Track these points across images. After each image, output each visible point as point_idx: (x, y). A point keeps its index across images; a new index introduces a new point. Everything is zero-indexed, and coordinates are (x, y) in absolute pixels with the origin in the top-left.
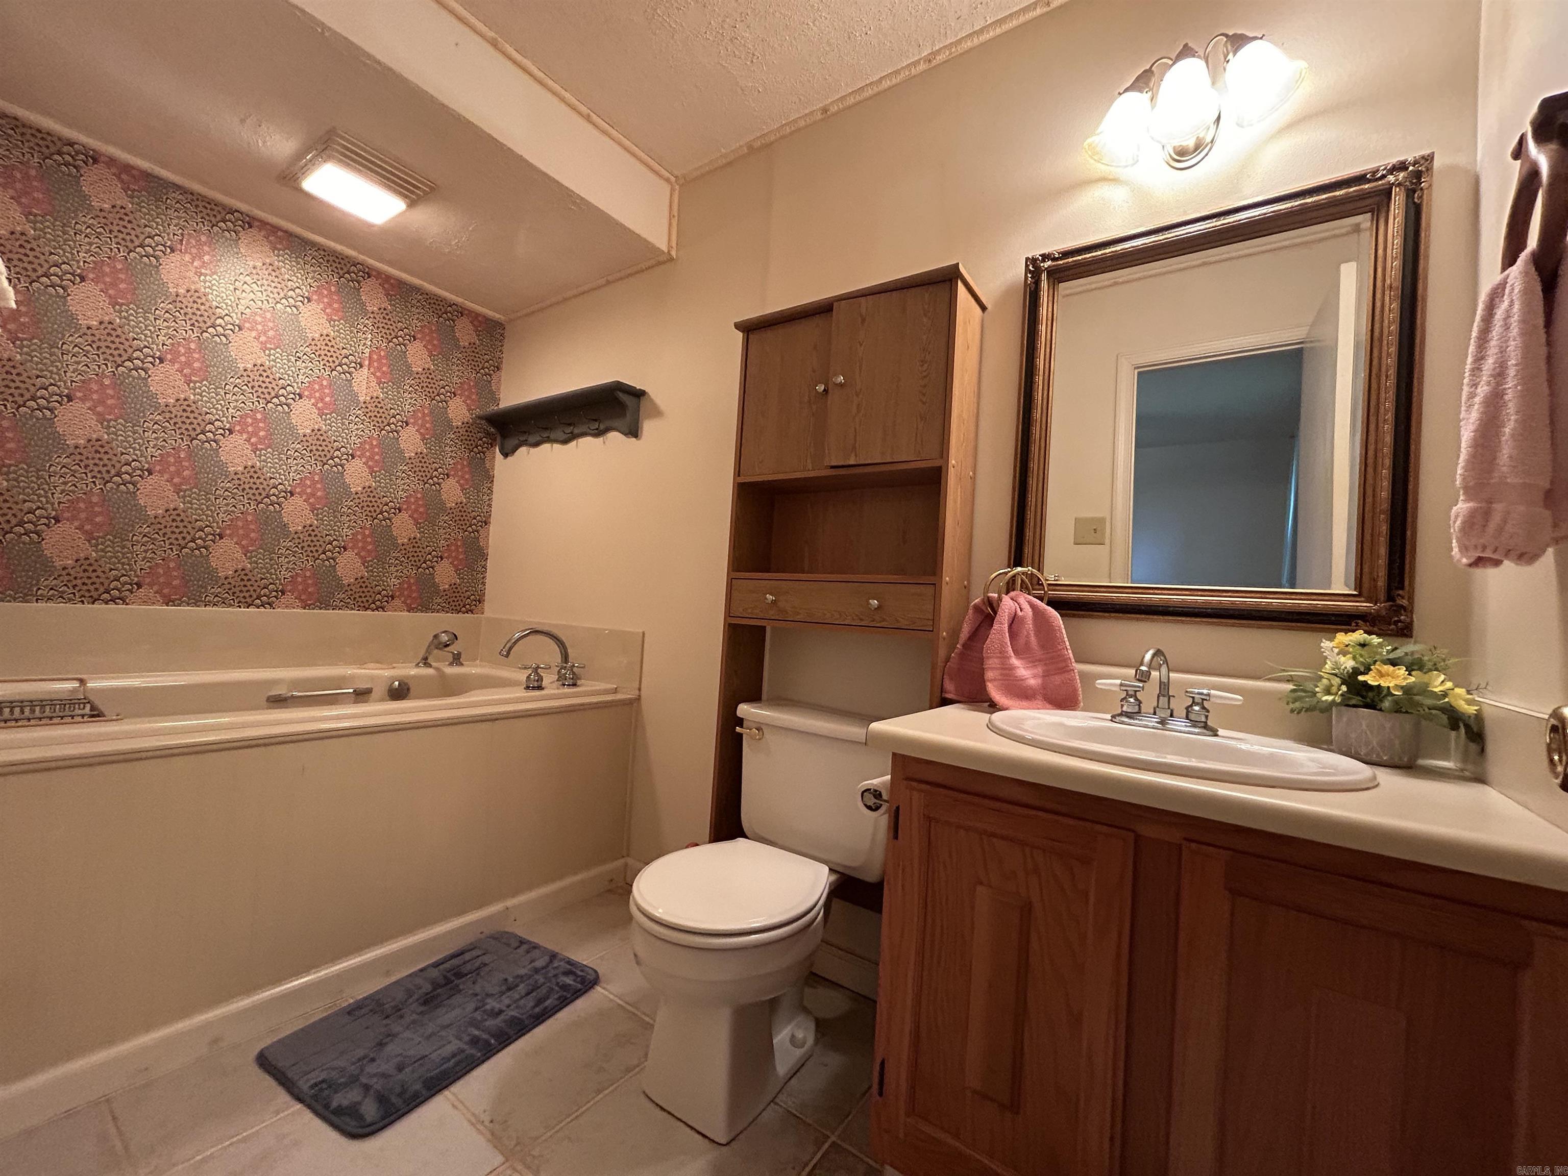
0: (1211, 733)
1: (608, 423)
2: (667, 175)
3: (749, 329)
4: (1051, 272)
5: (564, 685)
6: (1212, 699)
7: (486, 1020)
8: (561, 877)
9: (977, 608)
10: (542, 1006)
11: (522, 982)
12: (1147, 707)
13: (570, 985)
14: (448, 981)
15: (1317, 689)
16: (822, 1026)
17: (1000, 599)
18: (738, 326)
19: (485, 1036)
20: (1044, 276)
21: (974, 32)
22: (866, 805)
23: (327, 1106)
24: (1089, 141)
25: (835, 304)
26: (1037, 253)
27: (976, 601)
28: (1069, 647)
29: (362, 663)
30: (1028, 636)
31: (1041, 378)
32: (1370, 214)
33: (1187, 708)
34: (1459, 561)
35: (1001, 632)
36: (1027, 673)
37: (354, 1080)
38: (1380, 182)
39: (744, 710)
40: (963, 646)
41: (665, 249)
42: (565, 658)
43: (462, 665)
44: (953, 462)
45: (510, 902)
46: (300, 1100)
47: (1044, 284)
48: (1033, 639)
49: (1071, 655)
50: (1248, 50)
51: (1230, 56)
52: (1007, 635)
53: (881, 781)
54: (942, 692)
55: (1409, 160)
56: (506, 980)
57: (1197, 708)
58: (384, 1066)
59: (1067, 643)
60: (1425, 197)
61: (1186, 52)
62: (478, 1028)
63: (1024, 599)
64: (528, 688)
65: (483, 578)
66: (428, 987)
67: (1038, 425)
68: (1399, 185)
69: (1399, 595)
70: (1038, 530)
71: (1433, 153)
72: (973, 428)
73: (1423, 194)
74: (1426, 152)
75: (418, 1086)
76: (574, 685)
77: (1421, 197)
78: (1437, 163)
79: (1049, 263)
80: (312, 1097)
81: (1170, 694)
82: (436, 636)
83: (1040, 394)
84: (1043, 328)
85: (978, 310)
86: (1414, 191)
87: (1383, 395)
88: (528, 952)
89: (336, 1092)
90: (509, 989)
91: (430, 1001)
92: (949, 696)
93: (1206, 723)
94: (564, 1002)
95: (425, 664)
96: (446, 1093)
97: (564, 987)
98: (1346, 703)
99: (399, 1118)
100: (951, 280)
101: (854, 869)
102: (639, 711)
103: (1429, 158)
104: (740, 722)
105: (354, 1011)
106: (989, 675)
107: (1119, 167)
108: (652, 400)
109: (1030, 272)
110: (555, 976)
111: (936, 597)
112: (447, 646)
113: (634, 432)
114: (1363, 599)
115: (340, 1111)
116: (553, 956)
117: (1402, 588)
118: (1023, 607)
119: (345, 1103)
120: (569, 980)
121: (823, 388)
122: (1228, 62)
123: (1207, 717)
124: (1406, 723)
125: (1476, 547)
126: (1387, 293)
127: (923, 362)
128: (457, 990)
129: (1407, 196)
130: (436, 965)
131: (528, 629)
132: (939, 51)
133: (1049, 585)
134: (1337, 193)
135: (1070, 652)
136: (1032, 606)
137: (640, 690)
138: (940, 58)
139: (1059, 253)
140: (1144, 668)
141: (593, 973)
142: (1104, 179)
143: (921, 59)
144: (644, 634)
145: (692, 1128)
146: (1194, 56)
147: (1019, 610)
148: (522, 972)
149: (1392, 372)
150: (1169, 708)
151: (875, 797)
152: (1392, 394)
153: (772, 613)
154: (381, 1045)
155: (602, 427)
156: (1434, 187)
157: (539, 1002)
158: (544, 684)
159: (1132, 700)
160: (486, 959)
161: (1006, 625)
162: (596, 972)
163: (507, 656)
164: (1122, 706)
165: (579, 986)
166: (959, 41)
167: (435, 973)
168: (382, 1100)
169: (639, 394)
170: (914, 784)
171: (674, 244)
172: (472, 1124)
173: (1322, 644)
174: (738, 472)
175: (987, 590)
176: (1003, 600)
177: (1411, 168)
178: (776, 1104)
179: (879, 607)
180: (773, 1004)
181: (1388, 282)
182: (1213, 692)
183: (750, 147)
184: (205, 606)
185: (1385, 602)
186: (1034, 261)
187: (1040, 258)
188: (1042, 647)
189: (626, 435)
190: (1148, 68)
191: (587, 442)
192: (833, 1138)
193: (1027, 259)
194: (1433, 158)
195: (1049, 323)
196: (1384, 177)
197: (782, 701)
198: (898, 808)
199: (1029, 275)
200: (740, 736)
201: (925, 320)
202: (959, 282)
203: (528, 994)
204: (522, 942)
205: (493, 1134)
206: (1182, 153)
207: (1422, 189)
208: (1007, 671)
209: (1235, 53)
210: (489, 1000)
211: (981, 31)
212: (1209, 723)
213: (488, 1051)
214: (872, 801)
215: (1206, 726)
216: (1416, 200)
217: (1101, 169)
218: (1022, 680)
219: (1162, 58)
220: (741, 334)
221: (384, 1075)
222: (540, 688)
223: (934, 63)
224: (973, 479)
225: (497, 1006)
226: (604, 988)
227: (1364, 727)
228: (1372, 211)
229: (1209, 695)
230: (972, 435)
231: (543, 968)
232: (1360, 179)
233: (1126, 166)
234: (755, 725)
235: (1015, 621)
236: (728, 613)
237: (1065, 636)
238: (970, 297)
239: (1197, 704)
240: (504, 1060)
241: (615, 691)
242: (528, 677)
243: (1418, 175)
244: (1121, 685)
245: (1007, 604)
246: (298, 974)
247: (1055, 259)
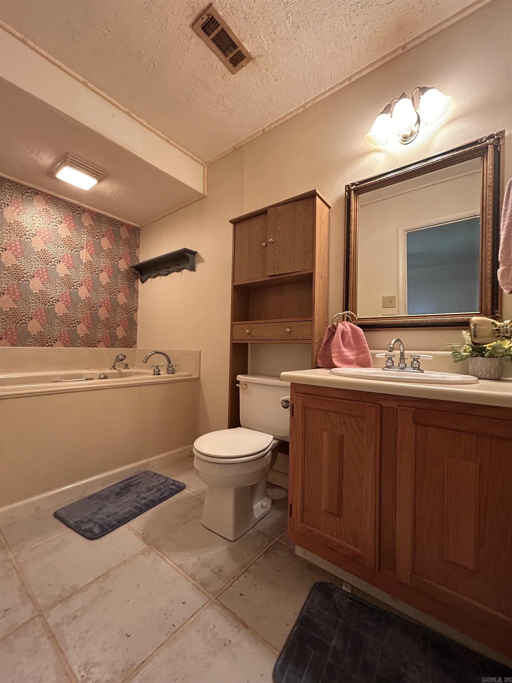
0: (420, 371)
1: (183, 266)
2: (201, 161)
3: (235, 222)
4: (355, 190)
5: (169, 373)
6: (421, 358)
7: (141, 500)
8: (170, 450)
9: (329, 329)
10: (162, 496)
11: (155, 488)
12: (396, 364)
13: (174, 489)
14: (126, 488)
15: (461, 351)
17: (337, 325)
18: (231, 221)
19: (140, 506)
20: (352, 192)
21: (321, 94)
22: (283, 406)
23: (80, 529)
24: (367, 135)
25: (268, 209)
26: (349, 183)
27: (329, 327)
28: (366, 343)
29: (88, 369)
30: (349, 339)
31: (353, 234)
32: (481, 157)
33: (411, 363)
34: (506, 292)
35: (338, 338)
36: (349, 354)
37: (90, 520)
38: (484, 144)
39: (239, 377)
40: (324, 345)
41: (202, 192)
42: (170, 363)
43: (129, 369)
44: (317, 270)
45: (150, 459)
46: (70, 527)
47: (353, 195)
48: (352, 340)
49: (367, 346)
50: (428, 93)
51: (421, 96)
52: (340, 339)
53: (288, 397)
54: (316, 364)
55: (495, 133)
56: (149, 487)
57: (415, 362)
58: (101, 515)
59: (366, 341)
60: (502, 148)
61: (403, 96)
62: (138, 503)
63: (347, 324)
64: (154, 374)
65: (136, 333)
66: (118, 490)
67: (352, 253)
68: (491, 144)
69: (496, 312)
70: (354, 296)
71: (504, 130)
72: (327, 257)
73: (501, 147)
74: (501, 130)
75: (115, 522)
76: (173, 373)
77: (500, 148)
78: (506, 134)
79: (354, 187)
80: (75, 526)
81: (405, 357)
82: (117, 356)
83: (353, 241)
84: (353, 214)
85: (327, 208)
86: (497, 146)
87: (487, 231)
88: (157, 477)
89: (84, 524)
90: (150, 490)
91: (119, 494)
92: (318, 365)
93: (419, 368)
94: (171, 495)
95: (114, 368)
96: (126, 525)
97: (171, 489)
98: (471, 356)
99: (108, 533)
100: (313, 196)
102: (200, 383)
103: (503, 132)
104: (238, 382)
105: (90, 497)
106: (333, 355)
107: (380, 145)
108: (200, 256)
109: (347, 191)
110: (168, 485)
111: (312, 326)
112: (122, 360)
113: (193, 269)
114: (482, 315)
115: (85, 530)
116: (167, 479)
117: (498, 309)
118: (347, 327)
119: (88, 527)
120: (174, 487)
121: (265, 244)
122: (420, 99)
123: (419, 365)
124: (495, 362)
126: (488, 189)
127: (304, 231)
128: (129, 491)
129: (495, 149)
130: (121, 482)
131: (153, 352)
132: (307, 103)
133: (358, 319)
134: (467, 149)
135: (367, 344)
136: (351, 327)
137: (200, 374)
138: (308, 106)
139: (358, 182)
140: (391, 346)
141: (184, 485)
142: (375, 151)
143: (301, 107)
144: (200, 351)
145: (221, 536)
146: (406, 97)
147: (345, 328)
148: (155, 484)
149: (491, 221)
150: (404, 363)
151: (286, 402)
152: (490, 230)
153: (249, 337)
154: (100, 509)
155: (180, 268)
156: (506, 144)
157: (162, 494)
158: (161, 373)
159: (390, 361)
160: (141, 480)
161: (340, 335)
162: (185, 485)
163: (146, 362)
164: (386, 364)
165: (178, 489)
166: (315, 98)
167: (121, 485)
168: (101, 526)
169: (194, 253)
170: (299, 394)
171: (206, 190)
172: (136, 535)
173: (463, 333)
174: (233, 281)
175: (333, 322)
176: (339, 325)
177: (496, 137)
178: (254, 528)
179: (290, 332)
180: (253, 489)
181: (488, 185)
182: (421, 355)
183: (234, 148)
184: (27, 346)
185: (491, 315)
186: (348, 186)
187: (351, 185)
188: (356, 343)
189: (190, 270)
190: (389, 103)
191: (174, 274)
192: (277, 539)
193: (346, 186)
194: (504, 132)
195: (355, 211)
196: (485, 141)
197: (255, 374)
198: (293, 404)
199: (347, 192)
200: (239, 387)
201: (304, 213)
202: (317, 196)
203: (157, 492)
204: (155, 474)
205: (143, 538)
206: (405, 138)
207: (500, 145)
208: (341, 353)
209: (423, 95)
210: (142, 494)
211: (324, 93)
212: (420, 368)
213: (141, 511)
214: (285, 404)
215: (419, 369)
216: (498, 150)
217: (374, 147)
218: (347, 357)
219: (393, 100)
220: (232, 225)
221: (102, 519)
222: (159, 374)
223: (306, 108)
224: (328, 278)
225: (145, 496)
226: (187, 490)
227: (480, 365)
228: (481, 156)
229: (419, 356)
230: (326, 260)
231: (164, 483)
232: (476, 143)
233: (383, 145)
234: (244, 383)
235: (343, 333)
236: (232, 339)
237: (365, 338)
238: (322, 203)
239: (415, 360)
240: (148, 514)
241: (190, 375)
242: (154, 370)
243: (498, 139)
244: (386, 355)
245: (340, 326)
246: (68, 484)
247: (356, 185)
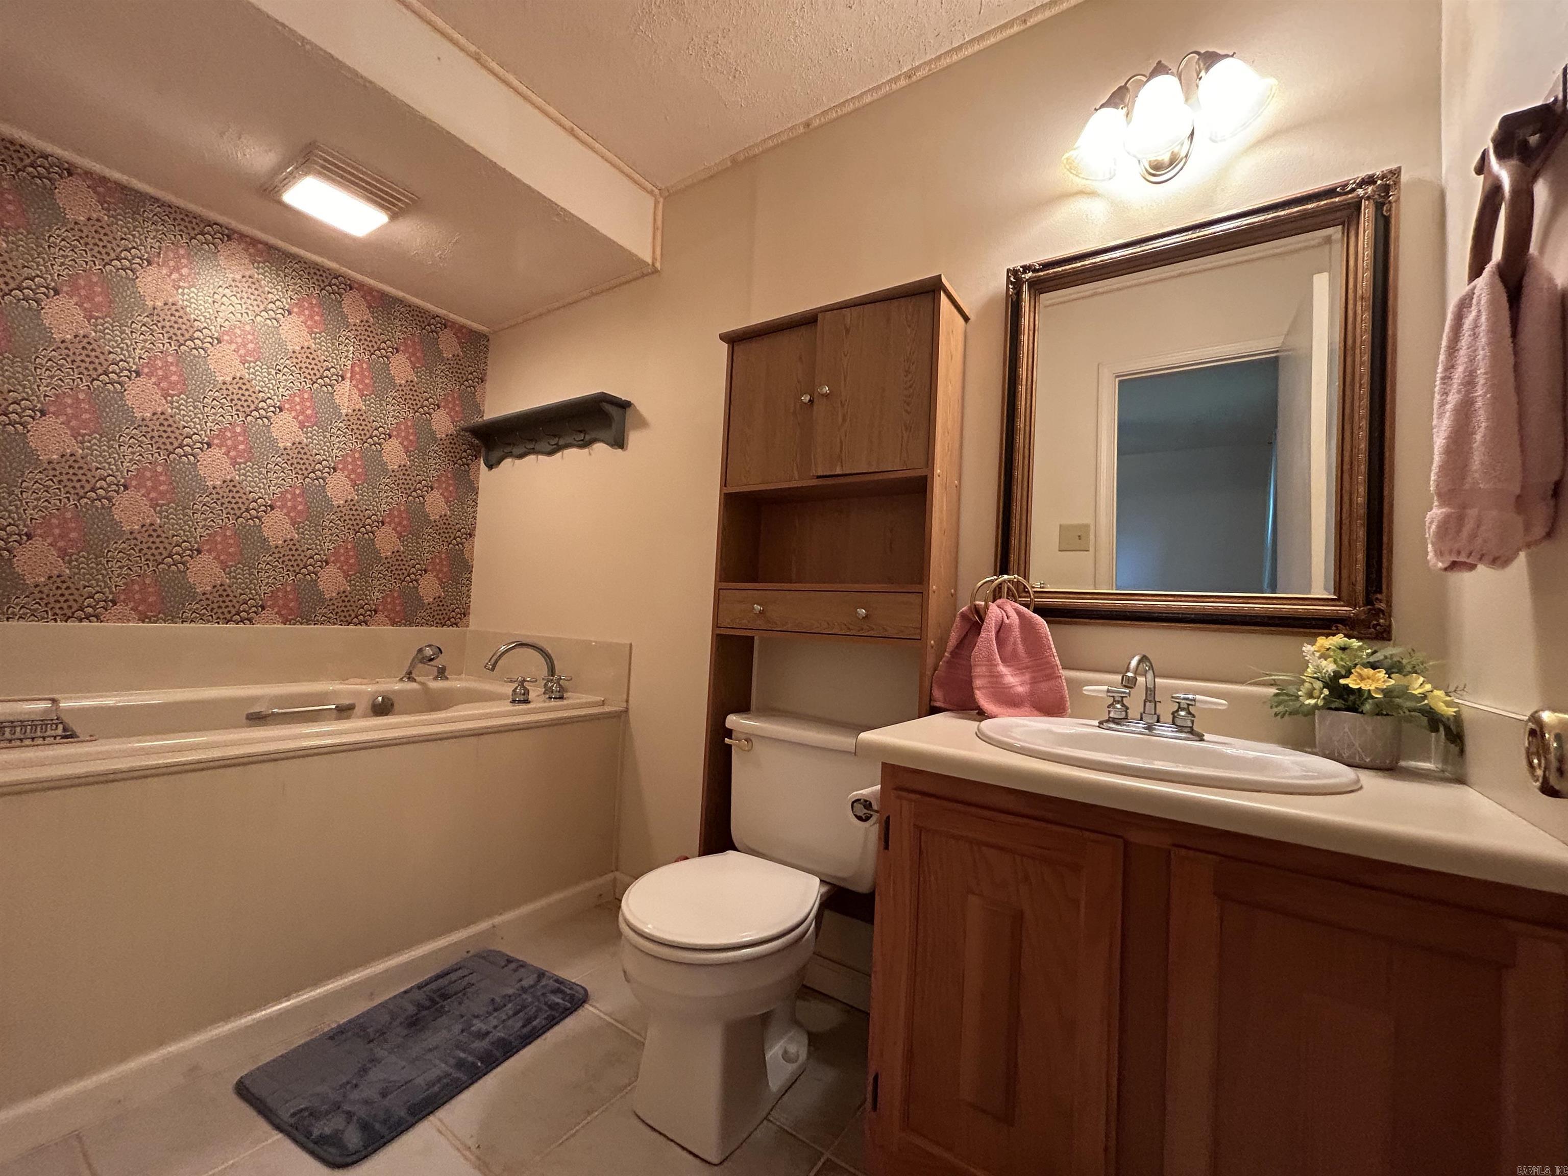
0: (1197, 738)
1: (593, 435)
2: (650, 186)
3: (734, 340)
4: (1032, 284)
5: (550, 698)
6: (1197, 704)
7: (473, 1042)
8: (547, 893)
9: (964, 616)
10: (529, 1028)
11: (510, 1001)
12: (1134, 713)
13: (558, 1004)
14: (434, 1002)
15: (1300, 693)
16: (815, 1041)
17: (987, 607)
18: (723, 337)
19: (470, 1059)
20: (1025, 288)
21: (953, 49)
22: (856, 816)
23: (308, 1135)
24: (1066, 155)
25: (820, 316)
26: (1018, 264)
27: (963, 609)
28: (1055, 654)
29: (344, 679)
30: (1015, 643)
31: (1024, 387)
32: (1340, 227)
33: (1173, 713)
34: (1435, 566)
35: (989, 640)
36: (1013, 680)
37: (337, 1107)
38: (1350, 196)
39: (733, 721)
40: (952, 653)
41: (649, 261)
42: (552, 671)
43: (447, 679)
44: (938, 471)
45: (497, 920)
46: (278, 1128)
47: (1026, 296)
48: (1021, 648)
49: (1058, 662)
50: (1220, 67)
51: (1203, 74)
52: (994, 642)
53: (871, 790)
54: (931, 700)
55: (1378, 174)
56: (493, 1000)
57: (1183, 713)
58: (368, 1092)
59: (1054, 650)
60: (1393, 209)
61: (1160, 69)
62: (464, 1051)
63: (1011, 607)
64: (514, 701)
65: (468, 591)
66: (411, 1009)
67: (1022, 432)
68: (1368, 198)
69: (1377, 599)
70: (1023, 537)
71: (1400, 168)
72: (957, 437)
73: (1391, 207)
74: (1393, 166)
75: (403, 1113)
76: (561, 698)
77: (1389, 210)
78: (1404, 178)
79: (1030, 274)
80: (292, 1126)
81: (1157, 700)
82: (420, 650)
83: (1023, 403)
84: (1025, 338)
85: (961, 320)
86: (1383, 204)
87: (1357, 404)
88: (515, 970)
89: (318, 1119)
90: (496, 1010)
91: (415, 1024)
92: (938, 704)
93: (1191, 728)
94: (552, 1022)
95: (409, 678)
96: (431, 1118)
97: (553, 1006)
98: (1328, 707)
99: (385, 1144)
100: (934, 291)
101: (844, 879)
102: (627, 722)
103: (1396, 173)
104: (729, 733)
105: (339, 1034)
106: (978, 683)
107: (1096, 180)
108: (637, 411)
109: (1012, 283)
110: (543, 994)
111: (923, 607)
112: (431, 660)
113: (619, 443)
114: (1342, 603)
115: (322, 1140)
116: (541, 974)
117: (1381, 592)
118: (1010, 614)
119: (327, 1131)
120: (557, 999)
121: (808, 398)
122: (1200, 79)
123: (1193, 722)
124: (1386, 725)
125: (1451, 552)
126: (1359, 304)
127: (907, 372)
128: (441, 1012)
129: (1376, 207)
130: (420, 987)
131: (514, 643)
132: (918, 68)
133: (1035, 592)
134: (1309, 206)
135: (1057, 658)
136: (1019, 613)
137: (627, 701)
138: (920, 74)
139: (1039, 265)
140: (1130, 674)
141: (582, 991)
142: (1082, 193)
143: (901, 75)
144: (631, 645)
145: (684, 1148)
146: (1167, 73)
147: (1005, 618)
148: (510, 991)
149: (1366, 380)
150: (1155, 714)
151: (865, 807)
152: (1365, 402)
153: (760, 623)
154: (364, 1070)
155: (588, 437)
156: (1402, 199)
157: (528, 1021)
158: (531, 697)
159: (1119, 706)
160: (473, 978)
161: (993, 633)
162: (585, 990)
163: (493, 669)
164: (1109, 712)
165: (569, 1005)
166: (939, 58)
167: (419, 996)
168: (365, 1127)
169: (624, 405)
170: (904, 794)
171: (658, 257)
172: (458, 1150)
173: (1304, 649)
174: (724, 483)
175: (973, 598)
176: (990, 608)
177: (1379, 182)
178: (769, 1120)
179: (866, 617)
180: (765, 1019)
181: (1359, 292)
182: (1198, 697)
183: (734, 160)
184: (182, 622)
185: (1364, 605)
186: (1015, 272)
187: (1021, 269)
188: (1029, 652)
189: (612, 445)
190: (1123, 84)
191: (572, 454)
192: (827, 1155)
193: (1008, 271)
194: (1400, 172)
195: (1031, 333)
196: (1353, 190)
197: (770, 712)
198: (888, 818)
199: (1011, 287)
200: (730, 746)
201: (909, 330)
202: (942, 293)
203: (515, 1014)
204: (510, 961)
205: (479, 1158)
206: (1157, 167)
207: (1390, 202)
208: (995, 678)
209: (1207, 70)
210: (475, 1021)
211: (960, 48)
212: (1195, 728)
213: (475, 1075)
214: (862, 812)
215: (1192, 731)
216: (1385, 213)
217: (1080, 183)
218: (1011, 687)
219: (1135, 76)
220: (727, 345)
221: (366, 1102)
222: (526, 701)
223: (914, 79)
224: (959, 488)
225: (484, 1027)
226: (593, 1006)
227: (1346, 730)
228: (1343, 224)
229: (1194, 700)
230: (957, 445)
231: (532, 987)
232: (1330, 192)
233: (1104, 180)
234: (744, 736)
235: (1001, 628)
236: (716, 625)
237: (1052, 643)
238: (953, 308)
239: (1183, 709)
240: (490, 1082)
241: (603, 703)
242: (514, 691)
243: (1386, 188)
244: (1108, 691)
245: (994, 612)
246: (278, 999)
247: (1035, 271)
